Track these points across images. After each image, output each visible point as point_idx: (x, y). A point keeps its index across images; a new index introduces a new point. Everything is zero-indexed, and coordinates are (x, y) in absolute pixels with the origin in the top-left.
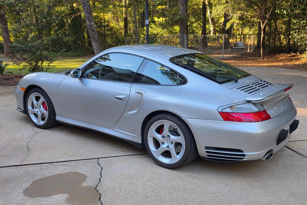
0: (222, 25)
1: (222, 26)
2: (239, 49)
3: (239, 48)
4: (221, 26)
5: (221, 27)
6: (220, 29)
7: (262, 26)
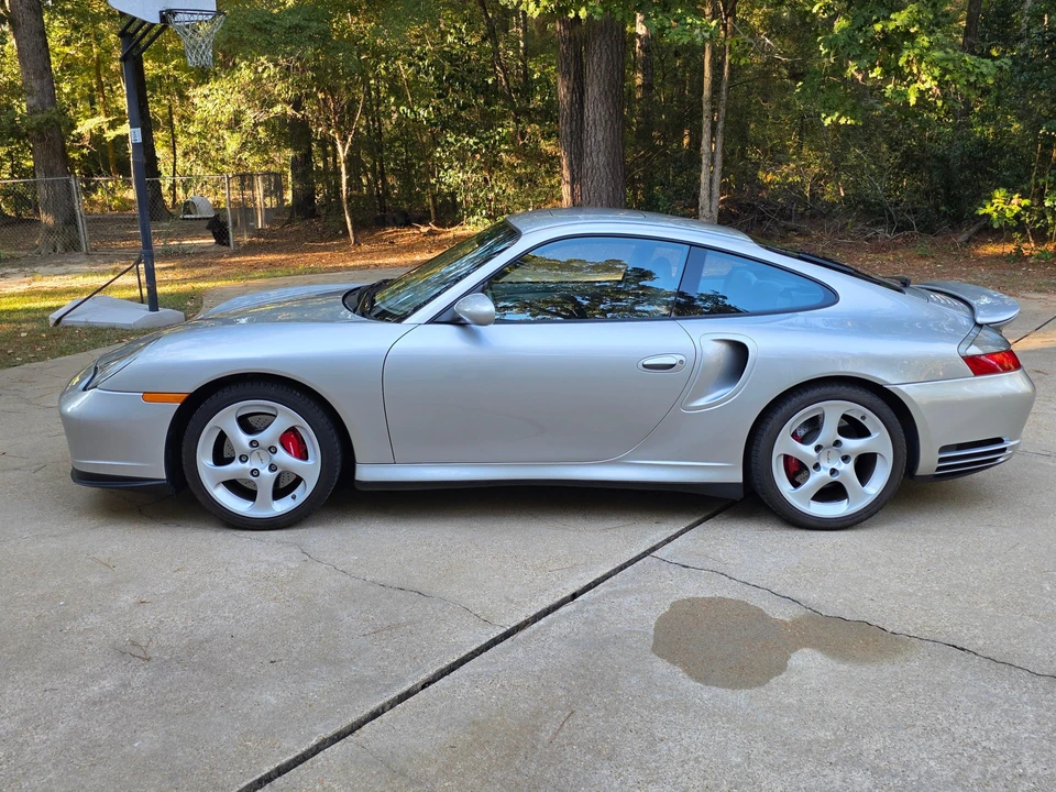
0: (87, 143)
1: (88, 148)
2: (200, 219)
3: (198, 216)
4: (83, 147)
5: (85, 151)
6: (83, 155)
7: (340, 148)
